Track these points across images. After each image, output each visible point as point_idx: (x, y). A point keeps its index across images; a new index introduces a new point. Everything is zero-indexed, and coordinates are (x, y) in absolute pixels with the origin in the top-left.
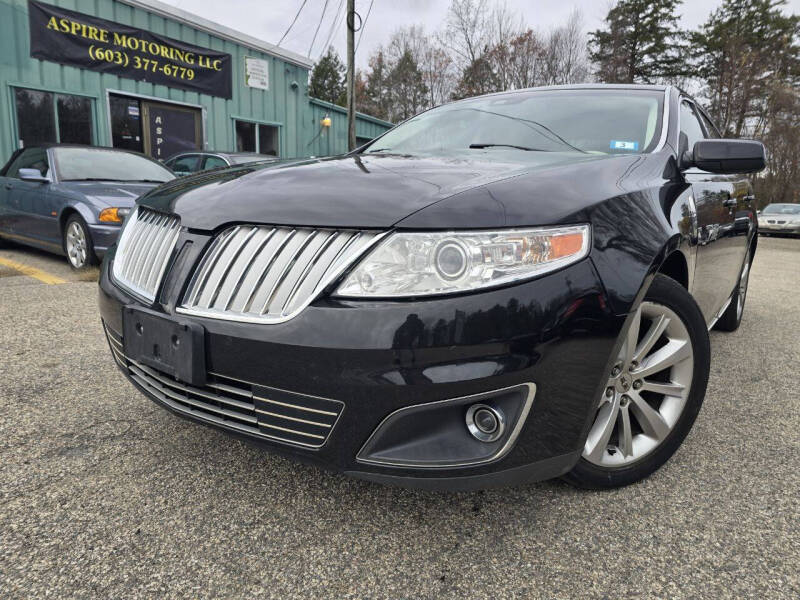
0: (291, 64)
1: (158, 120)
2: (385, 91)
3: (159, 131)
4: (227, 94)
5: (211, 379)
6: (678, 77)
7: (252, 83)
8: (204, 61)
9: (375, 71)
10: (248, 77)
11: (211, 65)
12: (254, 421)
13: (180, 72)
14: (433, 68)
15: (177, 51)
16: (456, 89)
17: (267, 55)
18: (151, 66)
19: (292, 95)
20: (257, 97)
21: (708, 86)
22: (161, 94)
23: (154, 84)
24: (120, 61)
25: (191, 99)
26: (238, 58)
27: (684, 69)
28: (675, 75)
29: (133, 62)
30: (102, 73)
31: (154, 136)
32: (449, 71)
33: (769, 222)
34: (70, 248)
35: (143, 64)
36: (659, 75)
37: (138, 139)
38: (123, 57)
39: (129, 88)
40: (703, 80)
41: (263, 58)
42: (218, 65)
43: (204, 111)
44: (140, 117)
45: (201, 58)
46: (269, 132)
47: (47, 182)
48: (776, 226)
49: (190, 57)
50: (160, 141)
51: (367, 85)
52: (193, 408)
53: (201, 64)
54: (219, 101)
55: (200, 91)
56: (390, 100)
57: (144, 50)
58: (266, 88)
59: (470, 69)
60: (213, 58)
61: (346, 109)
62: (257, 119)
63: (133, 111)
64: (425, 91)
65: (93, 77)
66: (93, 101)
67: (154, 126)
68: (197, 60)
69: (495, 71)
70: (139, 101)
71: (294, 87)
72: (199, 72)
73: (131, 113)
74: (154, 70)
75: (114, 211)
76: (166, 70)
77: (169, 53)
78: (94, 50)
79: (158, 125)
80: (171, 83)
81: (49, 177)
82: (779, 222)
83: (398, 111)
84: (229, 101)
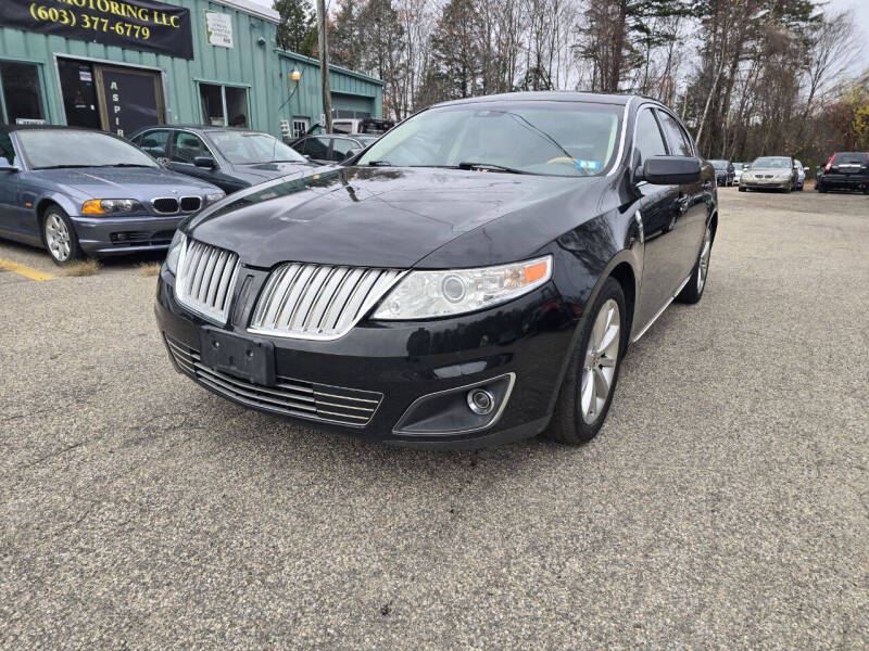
0: (256, 18)
1: (114, 85)
2: (356, 33)
3: (116, 98)
4: (187, 54)
6: (672, 17)
7: (215, 40)
8: (160, 17)
9: (344, 8)
10: (209, 34)
11: (169, 22)
12: (314, 409)
13: (133, 31)
14: (409, 7)
15: (129, 7)
16: (436, 30)
17: (228, 7)
18: (101, 25)
19: (259, 53)
20: (221, 55)
21: (702, 26)
22: (115, 56)
23: (106, 46)
24: (67, 21)
25: (148, 61)
26: (197, 12)
27: (677, 9)
28: (668, 14)
29: (80, 21)
30: (47, 35)
31: (111, 104)
32: (427, 10)
33: (757, 176)
34: (50, 241)
35: (92, 22)
36: (652, 15)
37: (93, 107)
38: (69, 17)
39: (79, 51)
40: (697, 20)
41: (224, 12)
42: (176, 21)
43: (163, 73)
44: (93, 83)
45: (156, 13)
46: (236, 94)
47: (16, 171)
48: (764, 181)
49: (143, 14)
50: (117, 109)
51: (336, 25)
53: (156, 21)
54: (180, 62)
55: (158, 51)
56: (362, 43)
57: (92, 6)
58: (230, 45)
59: (449, 7)
60: (169, 13)
61: (318, 62)
62: (222, 81)
63: (85, 77)
64: (401, 32)
65: (38, 39)
66: (39, 68)
67: (109, 93)
68: (151, 16)
69: (478, 10)
70: (90, 66)
71: (261, 44)
72: (156, 30)
73: (82, 79)
74: (105, 29)
75: (98, 202)
76: (118, 28)
77: (120, 10)
78: (36, 10)
79: (114, 91)
80: (126, 43)
81: (17, 165)
82: (767, 177)
83: (372, 55)
84: (191, 61)
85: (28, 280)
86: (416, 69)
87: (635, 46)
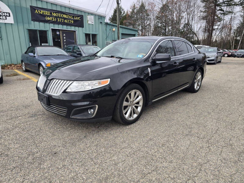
0: (100, 16)
1: (64, 35)
2: (135, 16)
3: (65, 38)
4: (82, 26)
5: (50, 104)
6: (232, 6)
7: (89, 22)
8: (76, 18)
9: (133, 10)
10: (88, 21)
11: (78, 19)
12: (56, 111)
13: (69, 21)
14: (150, 8)
15: (69, 16)
16: (158, 14)
17: (93, 14)
18: (62, 20)
19: (100, 25)
20: (91, 26)
21: (242, 8)
22: (65, 28)
23: (63, 25)
24: (54, 20)
25: (72, 28)
26: (85, 16)
27: (233, 4)
28: (230, 5)
29: (57, 20)
30: (49, 24)
31: (63, 39)
32: (155, 9)
35: (60, 20)
36: (225, 6)
37: (59, 40)
38: (54, 19)
39: (56, 27)
40: (241, 6)
41: (92, 15)
42: (80, 18)
43: (76, 31)
44: (60, 34)
45: (75, 17)
46: (94, 36)
47: (35, 56)
49: (72, 17)
50: (65, 40)
51: (130, 14)
52: (49, 109)
53: (75, 19)
54: (80, 28)
55: (75, 26)
56: (137, 19)
57: (60, 16)
58: (93, 23)
59: (162, 7)
60: (78, 17)
62: (91, 33)
63: (58, 33)
64: (148, 15)
65: (47, 25)
66: (47, 31)
68: (74, 18)
69: (170, 8)
70: (59, 30)
71: (101, 23)
72: (75, 21)
73: (57, 33)
74: (63, 21)
75: (50, 64)
76: (66, 21)
77: (66, 16)
78: (47, 18)
79: (64, 36)
80: (67, 24)
81: (35, 55)
83: (140, 22)
84: (83, 28)
85: (33, 81)
86: (152, 25)
87: (219, 16)
